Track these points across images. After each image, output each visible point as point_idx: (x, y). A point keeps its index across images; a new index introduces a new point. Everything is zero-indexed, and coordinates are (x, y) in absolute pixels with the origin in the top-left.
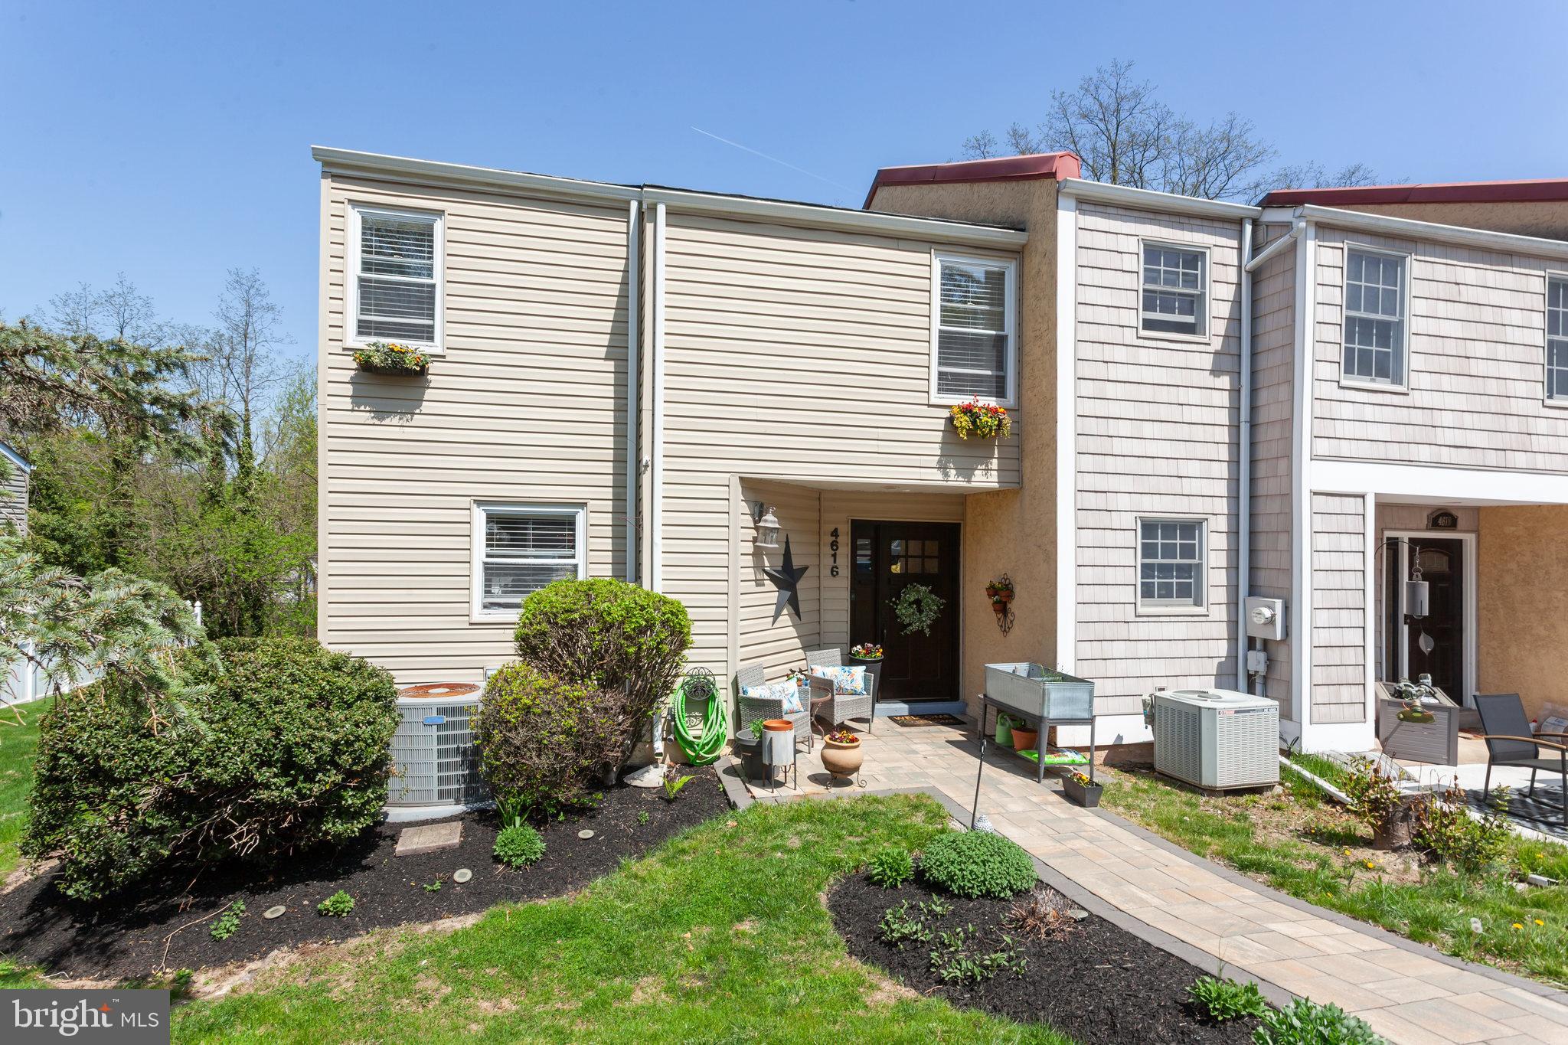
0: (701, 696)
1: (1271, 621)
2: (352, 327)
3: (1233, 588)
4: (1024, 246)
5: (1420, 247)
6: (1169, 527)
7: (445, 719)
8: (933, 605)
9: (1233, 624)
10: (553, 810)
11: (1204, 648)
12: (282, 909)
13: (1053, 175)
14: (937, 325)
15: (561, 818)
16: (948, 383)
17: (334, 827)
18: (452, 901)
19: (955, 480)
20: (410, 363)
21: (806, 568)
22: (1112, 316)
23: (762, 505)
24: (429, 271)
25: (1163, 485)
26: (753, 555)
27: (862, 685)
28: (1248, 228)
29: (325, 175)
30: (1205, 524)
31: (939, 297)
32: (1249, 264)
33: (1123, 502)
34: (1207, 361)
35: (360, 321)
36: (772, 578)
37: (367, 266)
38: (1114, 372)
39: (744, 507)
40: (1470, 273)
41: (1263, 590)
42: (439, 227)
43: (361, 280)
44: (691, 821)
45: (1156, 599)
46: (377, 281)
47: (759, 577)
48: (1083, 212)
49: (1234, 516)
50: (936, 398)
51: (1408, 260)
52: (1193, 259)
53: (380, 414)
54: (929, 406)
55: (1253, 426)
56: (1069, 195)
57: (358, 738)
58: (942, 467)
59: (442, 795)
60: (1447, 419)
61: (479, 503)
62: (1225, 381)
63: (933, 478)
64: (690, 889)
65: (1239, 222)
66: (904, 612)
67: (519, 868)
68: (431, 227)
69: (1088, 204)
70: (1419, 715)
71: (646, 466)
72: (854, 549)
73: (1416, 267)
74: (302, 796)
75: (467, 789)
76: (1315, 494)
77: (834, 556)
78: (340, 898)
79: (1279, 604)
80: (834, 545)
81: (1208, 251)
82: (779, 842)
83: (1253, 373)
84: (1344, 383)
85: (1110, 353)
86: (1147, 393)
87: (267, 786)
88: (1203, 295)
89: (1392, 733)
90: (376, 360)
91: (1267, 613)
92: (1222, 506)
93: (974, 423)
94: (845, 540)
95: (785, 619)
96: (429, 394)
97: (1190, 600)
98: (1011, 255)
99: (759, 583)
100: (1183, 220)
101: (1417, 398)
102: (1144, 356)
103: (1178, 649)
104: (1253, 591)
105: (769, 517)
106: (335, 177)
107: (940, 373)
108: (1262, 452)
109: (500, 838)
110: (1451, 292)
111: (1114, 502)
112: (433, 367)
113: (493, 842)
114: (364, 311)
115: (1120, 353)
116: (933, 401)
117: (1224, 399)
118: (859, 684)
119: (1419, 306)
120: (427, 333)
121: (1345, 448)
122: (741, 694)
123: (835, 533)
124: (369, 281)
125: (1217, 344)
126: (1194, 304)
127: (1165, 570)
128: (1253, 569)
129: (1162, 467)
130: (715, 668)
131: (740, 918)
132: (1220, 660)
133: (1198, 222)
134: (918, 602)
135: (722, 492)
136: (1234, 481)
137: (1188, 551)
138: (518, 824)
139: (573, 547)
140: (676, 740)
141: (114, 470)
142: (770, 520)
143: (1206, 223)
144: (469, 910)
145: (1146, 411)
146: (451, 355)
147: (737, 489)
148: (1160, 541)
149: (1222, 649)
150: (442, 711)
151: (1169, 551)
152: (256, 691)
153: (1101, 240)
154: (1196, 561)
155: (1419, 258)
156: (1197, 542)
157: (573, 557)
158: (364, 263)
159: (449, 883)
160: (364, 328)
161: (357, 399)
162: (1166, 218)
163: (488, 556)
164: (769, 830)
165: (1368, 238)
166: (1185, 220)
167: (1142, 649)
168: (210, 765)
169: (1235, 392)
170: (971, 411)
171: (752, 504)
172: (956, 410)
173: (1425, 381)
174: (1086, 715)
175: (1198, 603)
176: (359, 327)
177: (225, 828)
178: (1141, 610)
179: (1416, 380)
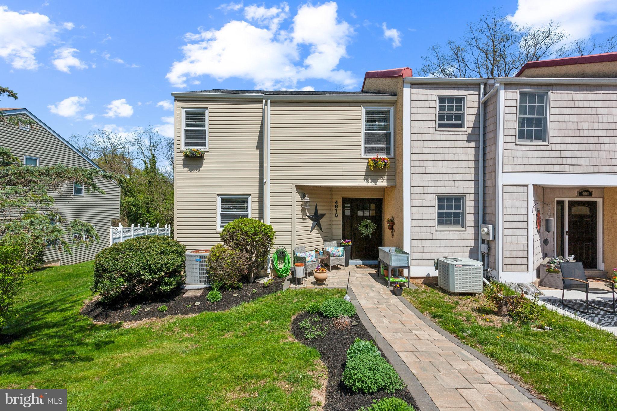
0: (281, 255)
1: (488, 233)
2: (183, 144)
3: (476, 221)
4: (396, 101)
5: (554, 87)
6: (450, 199)
7: (202, 260)
8: (372, 227)
9: (476, 234)
10: (228, 287)
11: (464, 243)
12: (149, 309)
13: (402, 76)
14: (364, 131)
15: (230, 290)
16: (368, 150)
17: (163, 287)
18: (192, 310)
19: (370, 184)
20: (198, 154)
21: (324, 214)
22: (426, 124)
23: (304, 194)
24: (204, 126)
25: (446, 183)
26: (301, 210)
27: (342, 254)
28: (482, 87)
29: (175, 100)
30: (464, 197)
31: (365, 121)
32: (483, 100)
33: (430, 190)
34: (465, 137)
35: (185, 142)
36: (309, 218)
37: (187, 126)
38: (426, 144)
39: (298, 195)
40: (579, 96)
41: (488, 222)
42: (207, 112)
43: (185, 130)
44: (269, 293)
45: (445, 225)
46: (190, 130)
47: (304, 217)
48: (413, 88)
49: (476, 194)
50: (363, 156)
51: (549, 93)
52: (460, 100)
53: (191, 170)
54: (361, 159)
55: (484, 161)
56: (407, 83)
57: (168, 263)
58: (366, 180)
59: (201, 282)
60: (568, 154)
61: (219, 195)
62: (473, 144)
63: (363, 183)
64: (257, 311)
65: (479, 85)
66: (362, 229)
67: (213, 303)
68: (205, 112)
69: (415, 85)
70: (553, 270)
71: (265, 183)
72: (344, 207)
73: (552, 96)
74: (154, 278)
75: (208, 281)
76: (504, 185)
77: (336, 210)
78: (164, 307)
79: (491, 227)
80: (336, 206)
81: (465, 97)
82: (291, 300)
83: (484, 141)
84: (517, 143)
85: (425, 137)
86: (440, 151)
87: (144, 275)
88: (464, 113)
89: (545, 277)
90: (188, 154)
91: (486, 230)
92: (472, 191)
93: (375, 164)
94: (340, 204)
95: (316, 231)
96: (204, 163)
97: (460, 225)
98: (392, 104)
99: (304, 219)
100: (454, 86)
101: (553, 147)
102: (438, 137)
103: (454, 243)
104: (484, 222)
105: (306, 198)
106: (178, 101)
107: (365, 147)
108: (487, 170)
109: (209, 294)
110: (572, 104)
111: (426, 190)
112: (206, 155)
113: (207, 295)
114: (187, 139)
115: (428, 137)
116: (363, 157)
117: (473, 151)
118: (341, 253)
119: (554, 111)
120: (204, 145)
121: (518, 168)
122: (295, 255)
123: (337, 202)
124: (188, 130)
125: (469, 131)
126: (460, 117)
127: (448, 214)
128: (484, 214)
129: (446, 177)
130: (286, 247)
131: (266, 320)
132: (471, 247)
133: (461, 86)
134: (367, 226)
135: (290, 190)
136: (476, 181)
137: (458, 207)
138: (215, 290)
139: (247, 208)
140: (274, 269)
141: (149, 184)
142: (307, 199)
143: (464, 86)
144: (197, 313)
145: (440, 157)
146: (211, 151)
147: (295, 189)
148: (446, 204)
149: (472, 243)
150: (201, 257)
151: (450, 207)
152: (145, 250)
153: (421, 97)
154: (461, 211)
155: (554, 92)
156: (462, 204)
157: (247, 211)
158: (186, 125)
159: (193, 305)
160: (186, 144)
161: (185, 166)
162: (448, 86)
163: (222, 211)
164: (289, 297)
165: (529, 87)
166: (456, 86)
167: (438, 243)
168: (130, 269)
169: (477, 148)
170: (374, 160)
171: (301, 194)
172: (370, 160)
173: (557, 140)
174: (406, 265)
175: (462, 226)
176: (185, 144)
177: (134, 285)
178: (437, 229)
179: (552, 140)
